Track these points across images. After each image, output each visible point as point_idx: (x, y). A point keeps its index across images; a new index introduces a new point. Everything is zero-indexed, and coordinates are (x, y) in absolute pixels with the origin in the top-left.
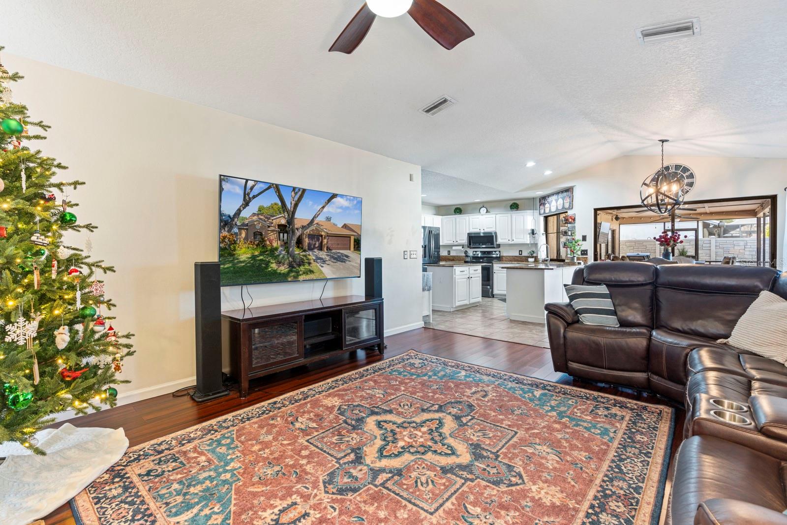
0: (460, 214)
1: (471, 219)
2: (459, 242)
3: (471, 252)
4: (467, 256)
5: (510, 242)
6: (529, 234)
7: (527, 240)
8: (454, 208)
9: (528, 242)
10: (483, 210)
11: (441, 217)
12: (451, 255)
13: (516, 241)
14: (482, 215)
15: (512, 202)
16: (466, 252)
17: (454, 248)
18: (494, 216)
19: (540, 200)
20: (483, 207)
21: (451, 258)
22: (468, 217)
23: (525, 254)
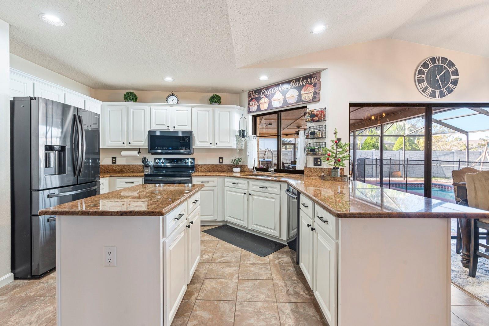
0: (136, 101)
1: (153, 111)
2: (133, 144)
3: (151, 160)
4: (147, 166)
5: (212, 147)
6: (236, 136)
7: (233, 144)
8: (125, 92)
9: (235, 147)
10: (172, 100)
11: (101, 102)
12: (118, 163)
13: (221, 145)
14: (171, 106)
15: (211, 95)
16: (144, 160)
17: (123, 153)
18: (189, 109)
19: (249, 95)
20: (173, 95)
21: (118, 169)
22: (148, 108)
23: (227, 161)
